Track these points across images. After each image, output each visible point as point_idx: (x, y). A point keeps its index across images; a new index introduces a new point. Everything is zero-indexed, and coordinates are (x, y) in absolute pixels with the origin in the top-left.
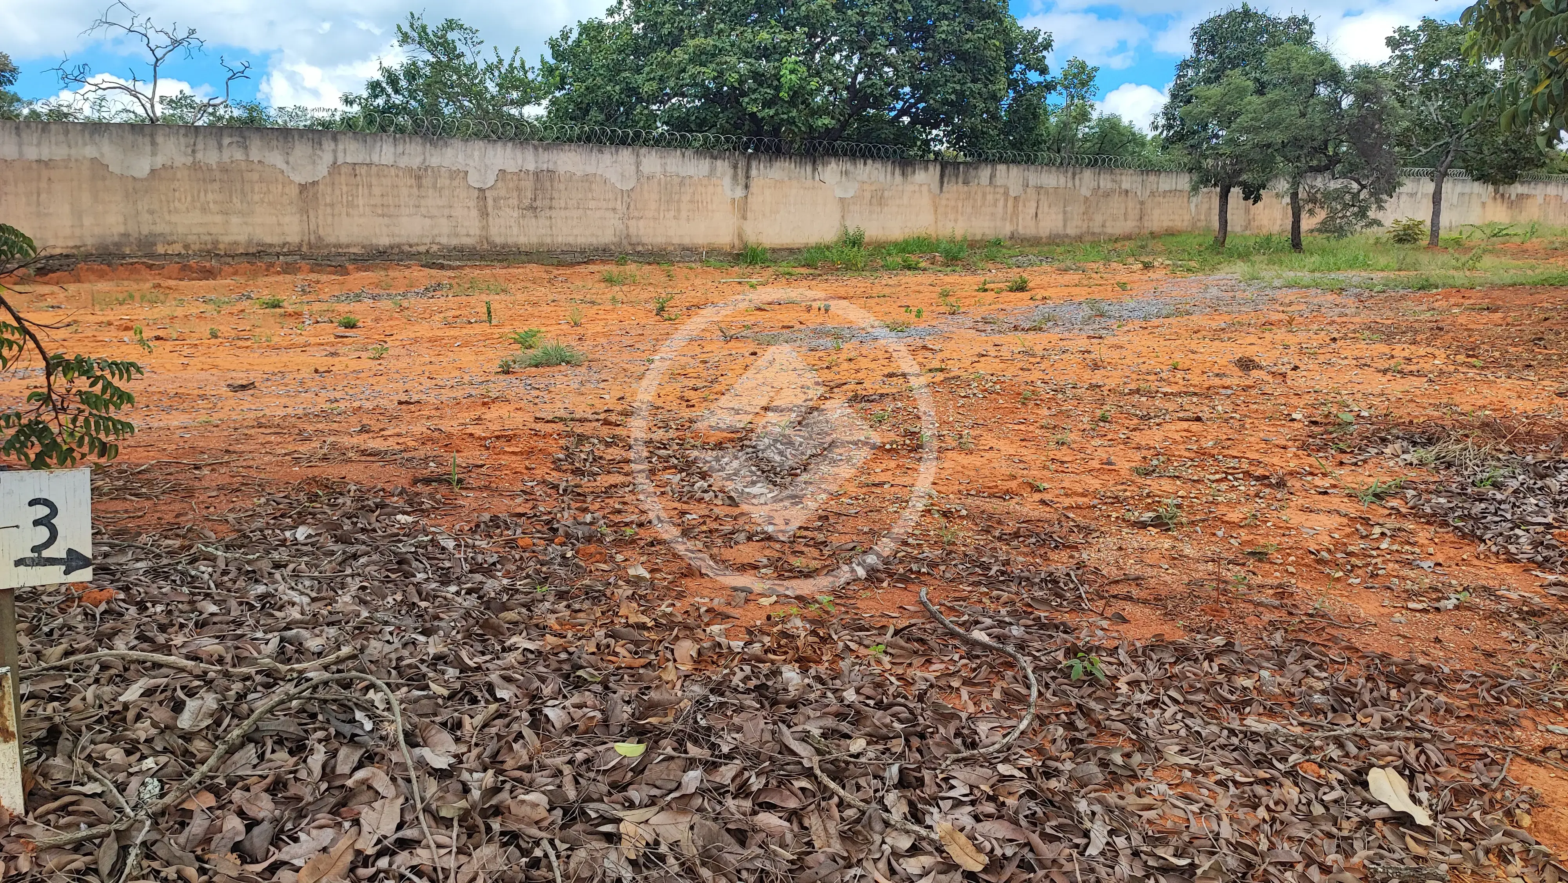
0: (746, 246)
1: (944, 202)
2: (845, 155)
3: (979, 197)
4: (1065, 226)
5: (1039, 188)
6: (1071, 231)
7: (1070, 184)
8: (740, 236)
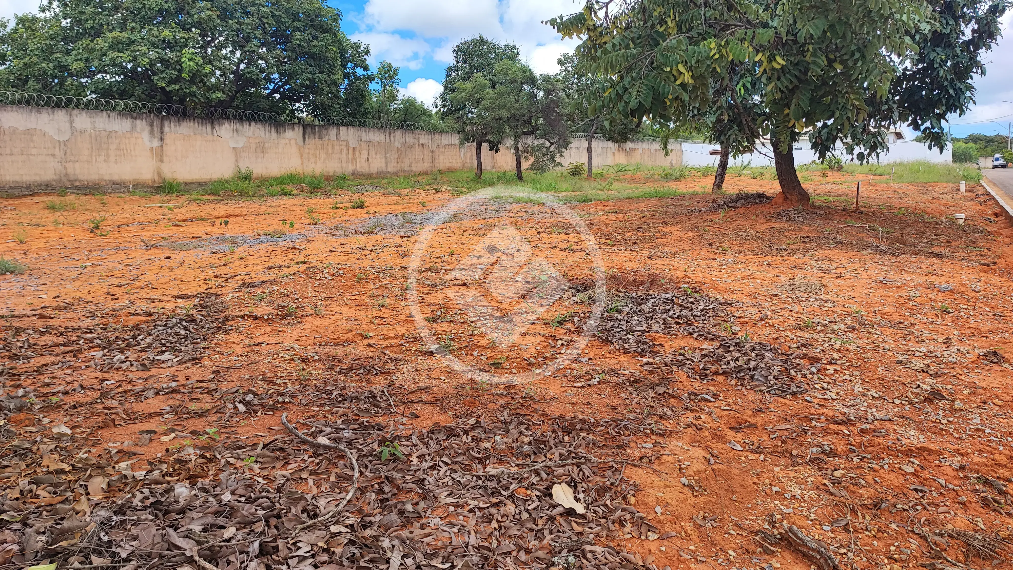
0: (164, 181)
1: (307, 151)
2: (235, 118)
3: (330, 147)
4: (386, 166)
5: (368, 142)
6: (391, 169)
7: (388, 140)
8: (159, 174)
